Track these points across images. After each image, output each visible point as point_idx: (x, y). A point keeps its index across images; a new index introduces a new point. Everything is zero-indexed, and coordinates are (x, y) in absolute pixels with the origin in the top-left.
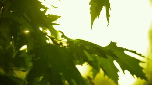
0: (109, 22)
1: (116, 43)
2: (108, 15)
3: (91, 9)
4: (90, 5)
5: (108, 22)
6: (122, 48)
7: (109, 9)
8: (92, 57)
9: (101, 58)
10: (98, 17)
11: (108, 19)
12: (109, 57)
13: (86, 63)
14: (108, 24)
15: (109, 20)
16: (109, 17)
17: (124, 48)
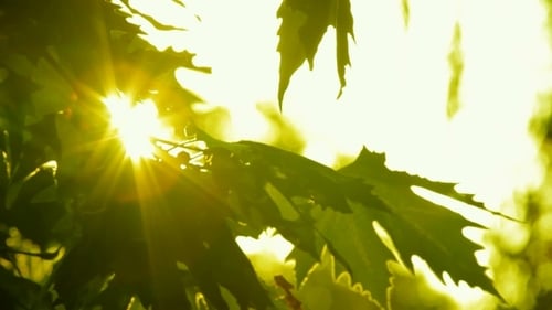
0: (343, 83)
1: (382, 157)
2: (343, 58)
3: (280, 33)
4: (281, 20)
5: (340, 85)
6: (404, 174)
7: (349, 35)
8: (296, 208)
9: (329, 211)
10: (306, 62)
11: (341, 72)
12: (357, 208)
13: (271, 230)
14: (341, 92)
15: (346, 77)
16: (347, 67)
17: (411, 173)
